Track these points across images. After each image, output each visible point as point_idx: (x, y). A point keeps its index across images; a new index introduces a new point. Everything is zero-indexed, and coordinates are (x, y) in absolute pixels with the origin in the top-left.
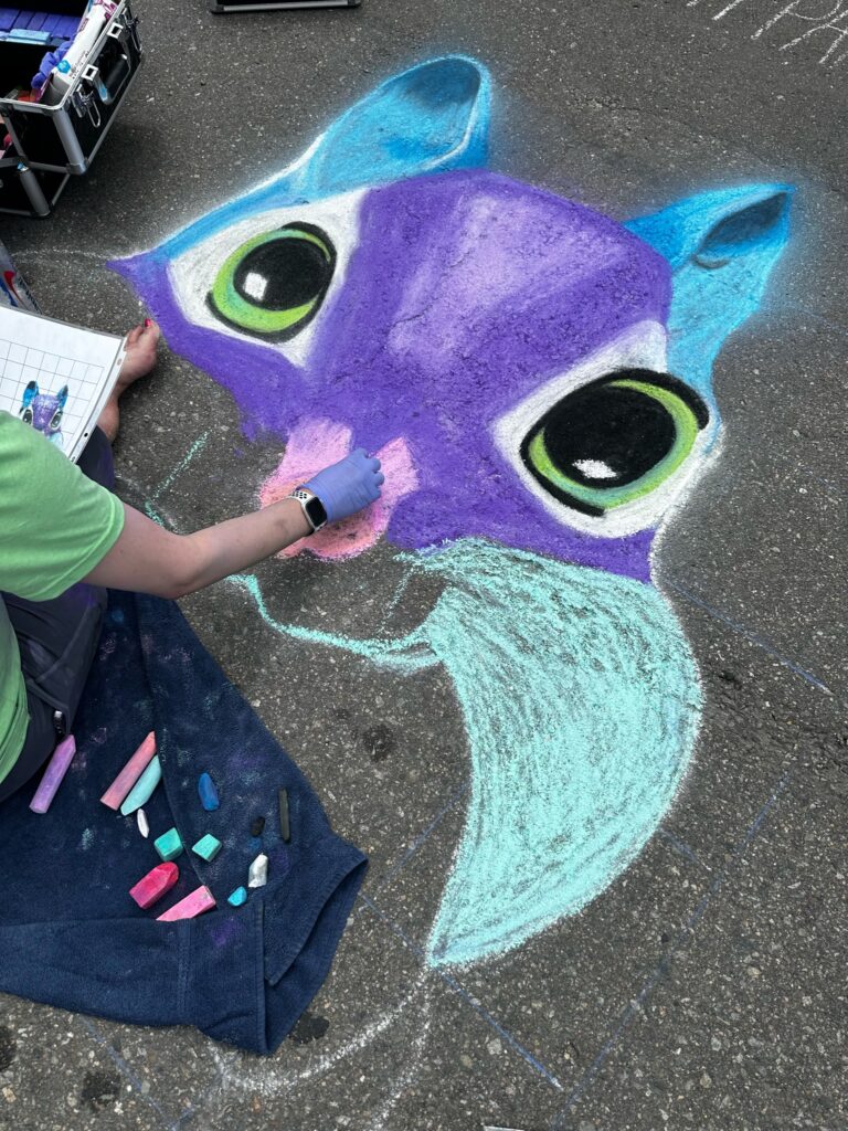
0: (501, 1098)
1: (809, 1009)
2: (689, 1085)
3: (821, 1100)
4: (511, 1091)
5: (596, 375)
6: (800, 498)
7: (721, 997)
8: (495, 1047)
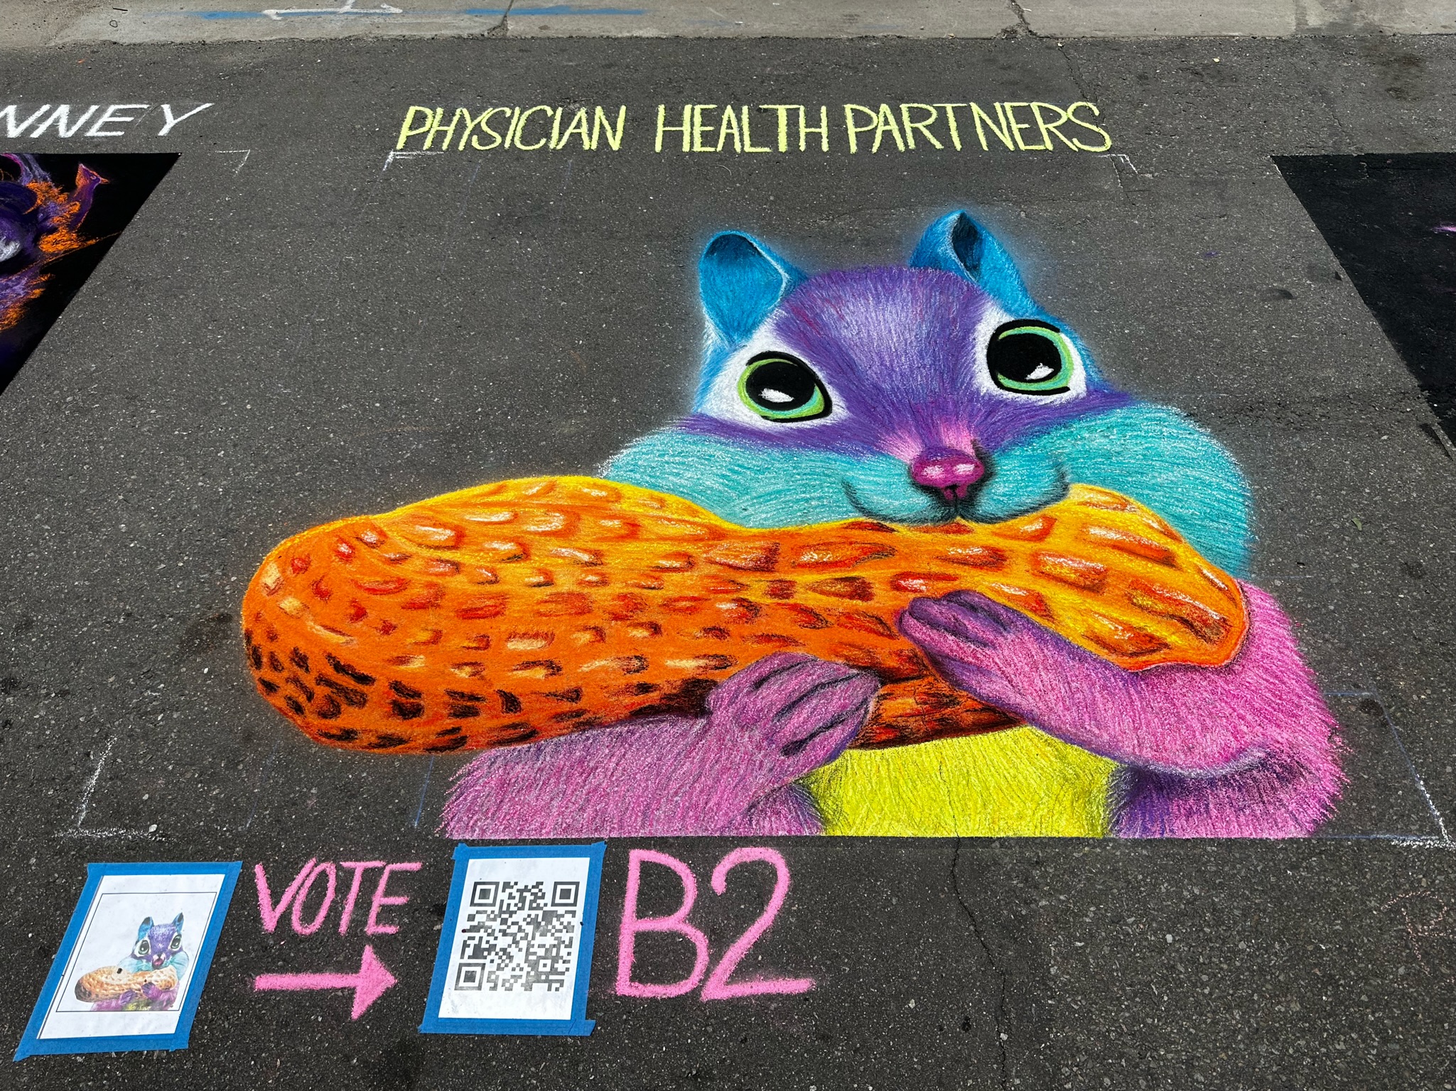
0: (1300, 595)
1: (1347, 494)
2: (1345, 543)
3: (1383, 516)
4: (1299, 590)
5: (988, 338)
6: (1129, 334)
7: (1319, 511)
8: (1278, 583)
